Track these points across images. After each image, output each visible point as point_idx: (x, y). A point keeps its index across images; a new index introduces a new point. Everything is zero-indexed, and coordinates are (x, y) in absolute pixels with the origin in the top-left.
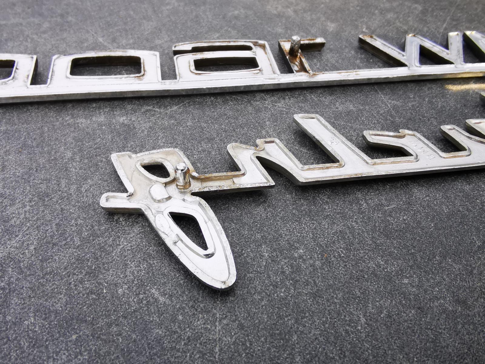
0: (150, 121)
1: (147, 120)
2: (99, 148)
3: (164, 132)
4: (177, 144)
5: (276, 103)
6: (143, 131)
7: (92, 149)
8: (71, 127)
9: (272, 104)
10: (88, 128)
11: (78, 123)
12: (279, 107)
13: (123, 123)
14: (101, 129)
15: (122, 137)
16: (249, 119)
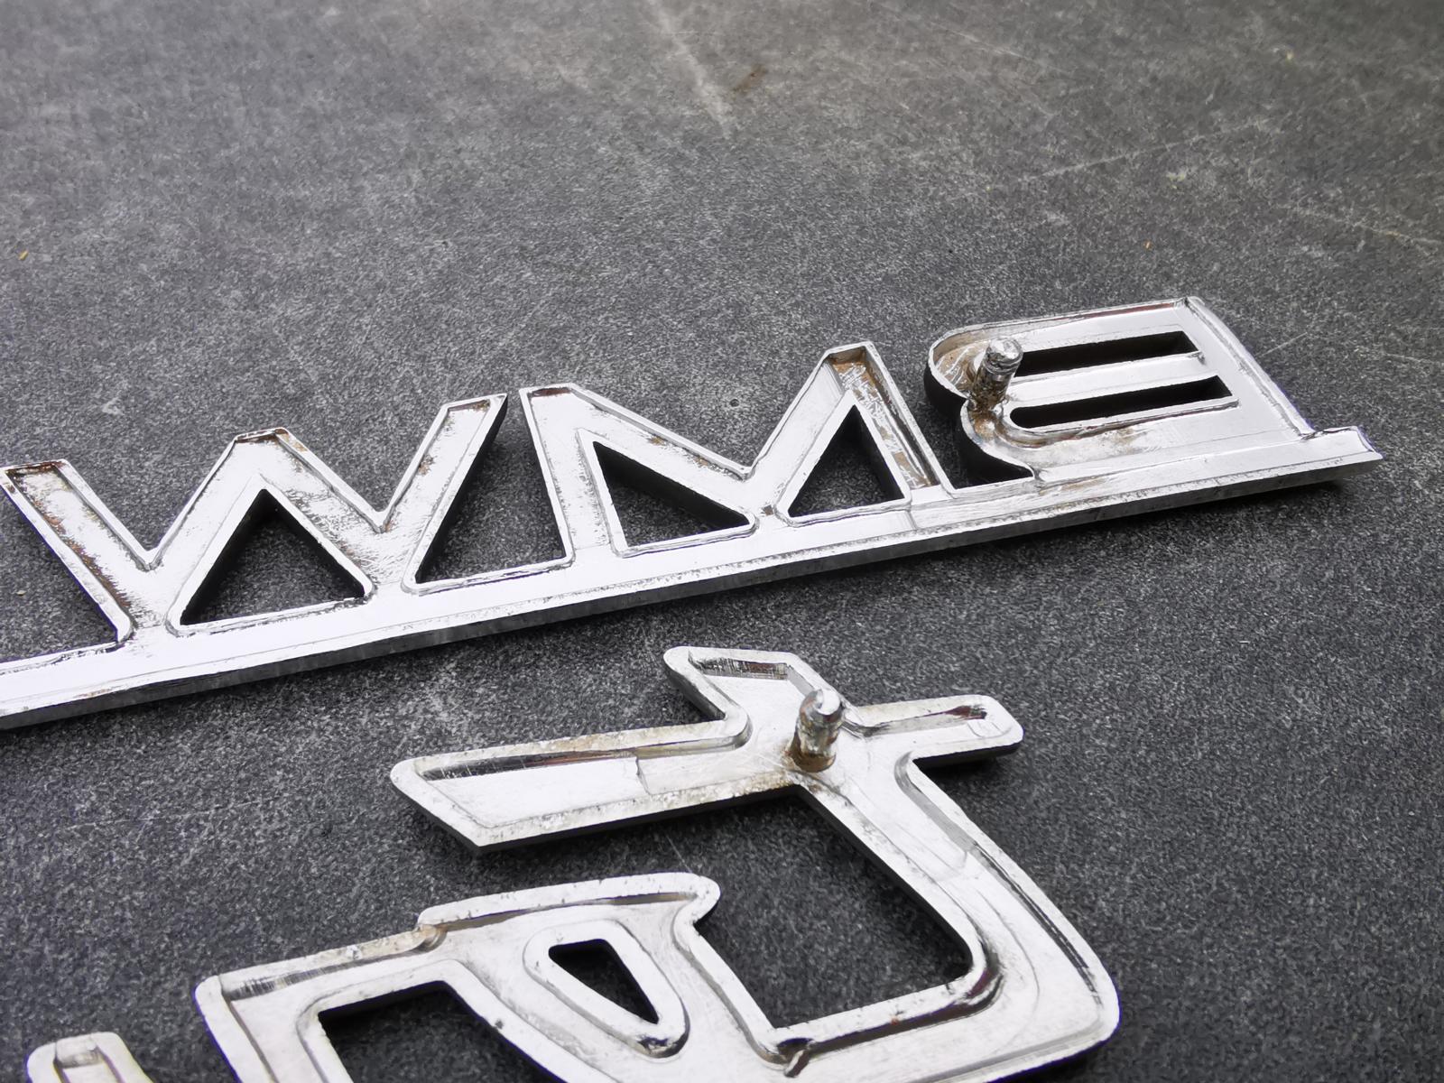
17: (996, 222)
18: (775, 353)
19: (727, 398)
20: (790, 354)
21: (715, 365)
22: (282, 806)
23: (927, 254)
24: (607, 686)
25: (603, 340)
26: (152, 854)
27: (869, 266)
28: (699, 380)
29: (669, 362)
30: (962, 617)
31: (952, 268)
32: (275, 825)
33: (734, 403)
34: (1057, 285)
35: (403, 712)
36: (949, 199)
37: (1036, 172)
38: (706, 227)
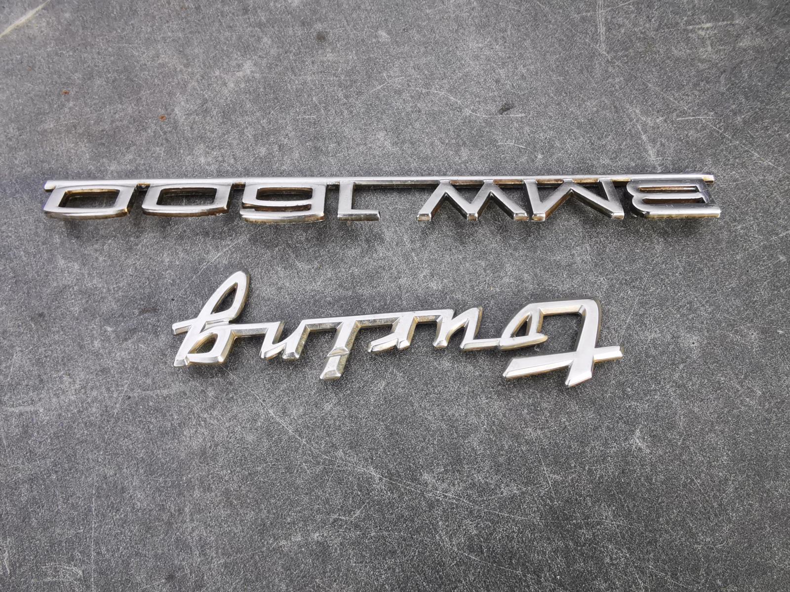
0: (340, 535)
1: (336, 534)
2: (305, 576)
3: (353, 549)
4: (366, 562)
5: (446, 492)
6: (336, 549)
7: (300, 578)
8: (277, 553)
9: (443, 495)
10: (291, 552)
11: (281, 546)
12: (449, 499)
13: (318, 542)
14: (301, 552)
15: (320, 560)
16: (424, 520)
17: (764, 261)
18: (703, 323)
19: (691, 342)
20: (707, 323)
21: (687, 328)
22: (612, 466)
23: (744, 277)
24: (673, 436)
25: (655, 318)
26: (590, 477)
27: (727, 283)
28: (683, 335)
29: (674, 328)
30: (753, 416)
31: (751, 284)
32: (612, 470)
33: (693, 343)
34: (781, 291)
35: (631, 443)
36: (750, 250)
37: (777, 234)
38: (677, 267)
